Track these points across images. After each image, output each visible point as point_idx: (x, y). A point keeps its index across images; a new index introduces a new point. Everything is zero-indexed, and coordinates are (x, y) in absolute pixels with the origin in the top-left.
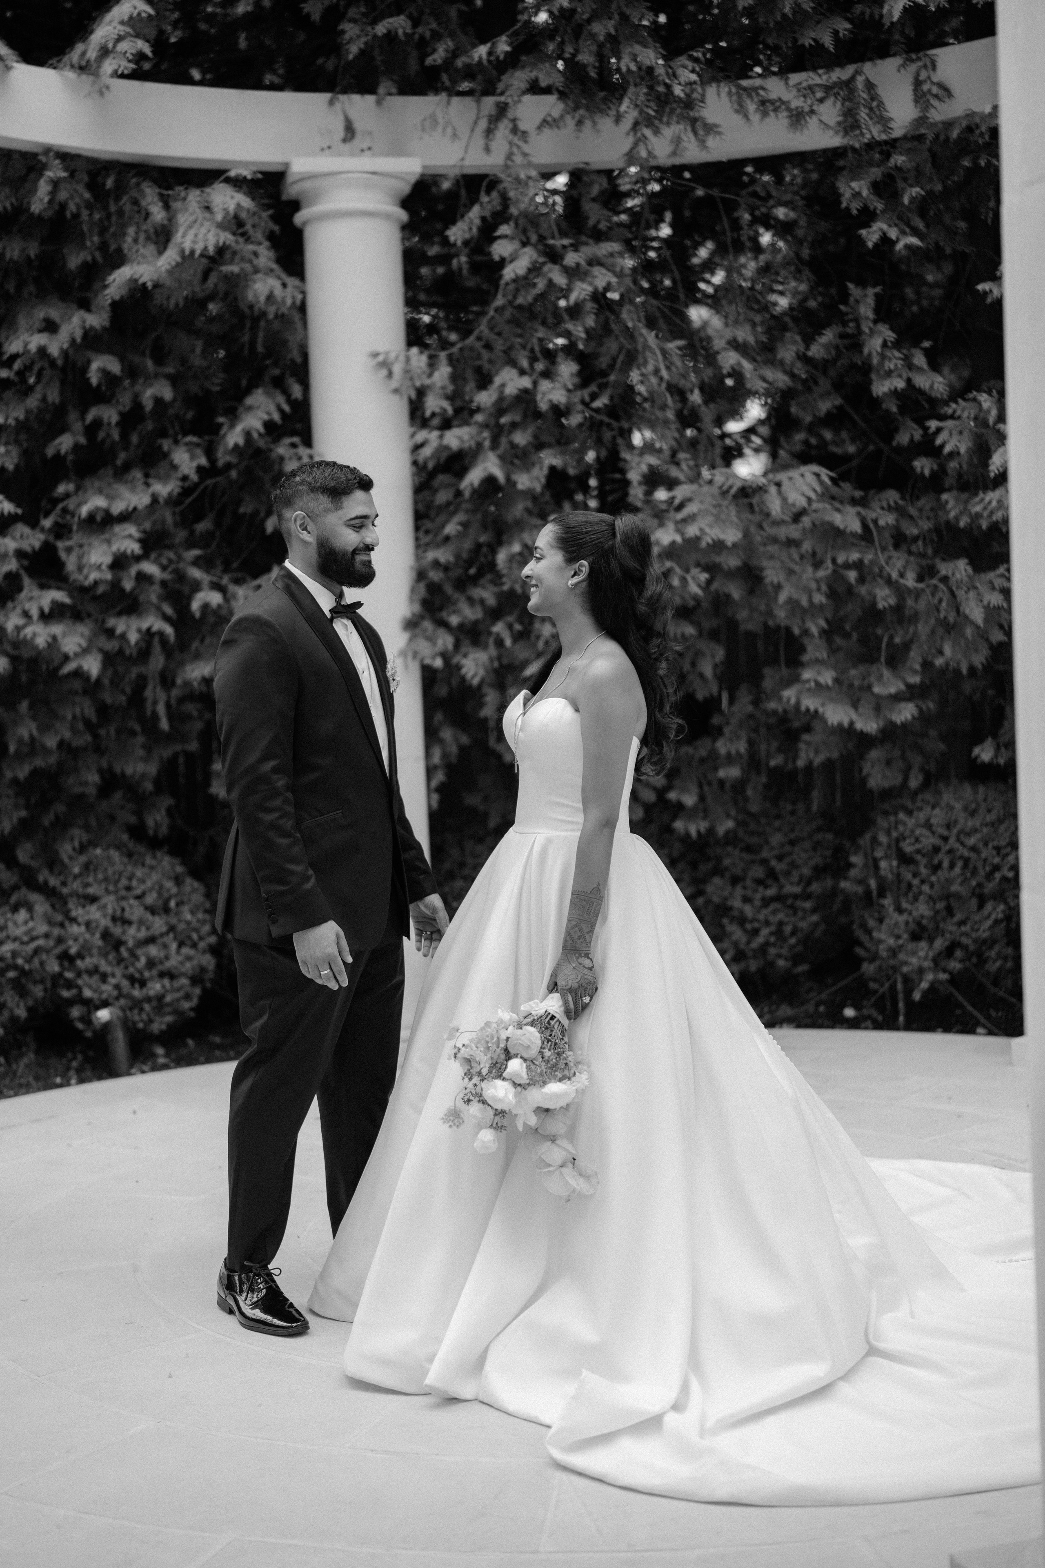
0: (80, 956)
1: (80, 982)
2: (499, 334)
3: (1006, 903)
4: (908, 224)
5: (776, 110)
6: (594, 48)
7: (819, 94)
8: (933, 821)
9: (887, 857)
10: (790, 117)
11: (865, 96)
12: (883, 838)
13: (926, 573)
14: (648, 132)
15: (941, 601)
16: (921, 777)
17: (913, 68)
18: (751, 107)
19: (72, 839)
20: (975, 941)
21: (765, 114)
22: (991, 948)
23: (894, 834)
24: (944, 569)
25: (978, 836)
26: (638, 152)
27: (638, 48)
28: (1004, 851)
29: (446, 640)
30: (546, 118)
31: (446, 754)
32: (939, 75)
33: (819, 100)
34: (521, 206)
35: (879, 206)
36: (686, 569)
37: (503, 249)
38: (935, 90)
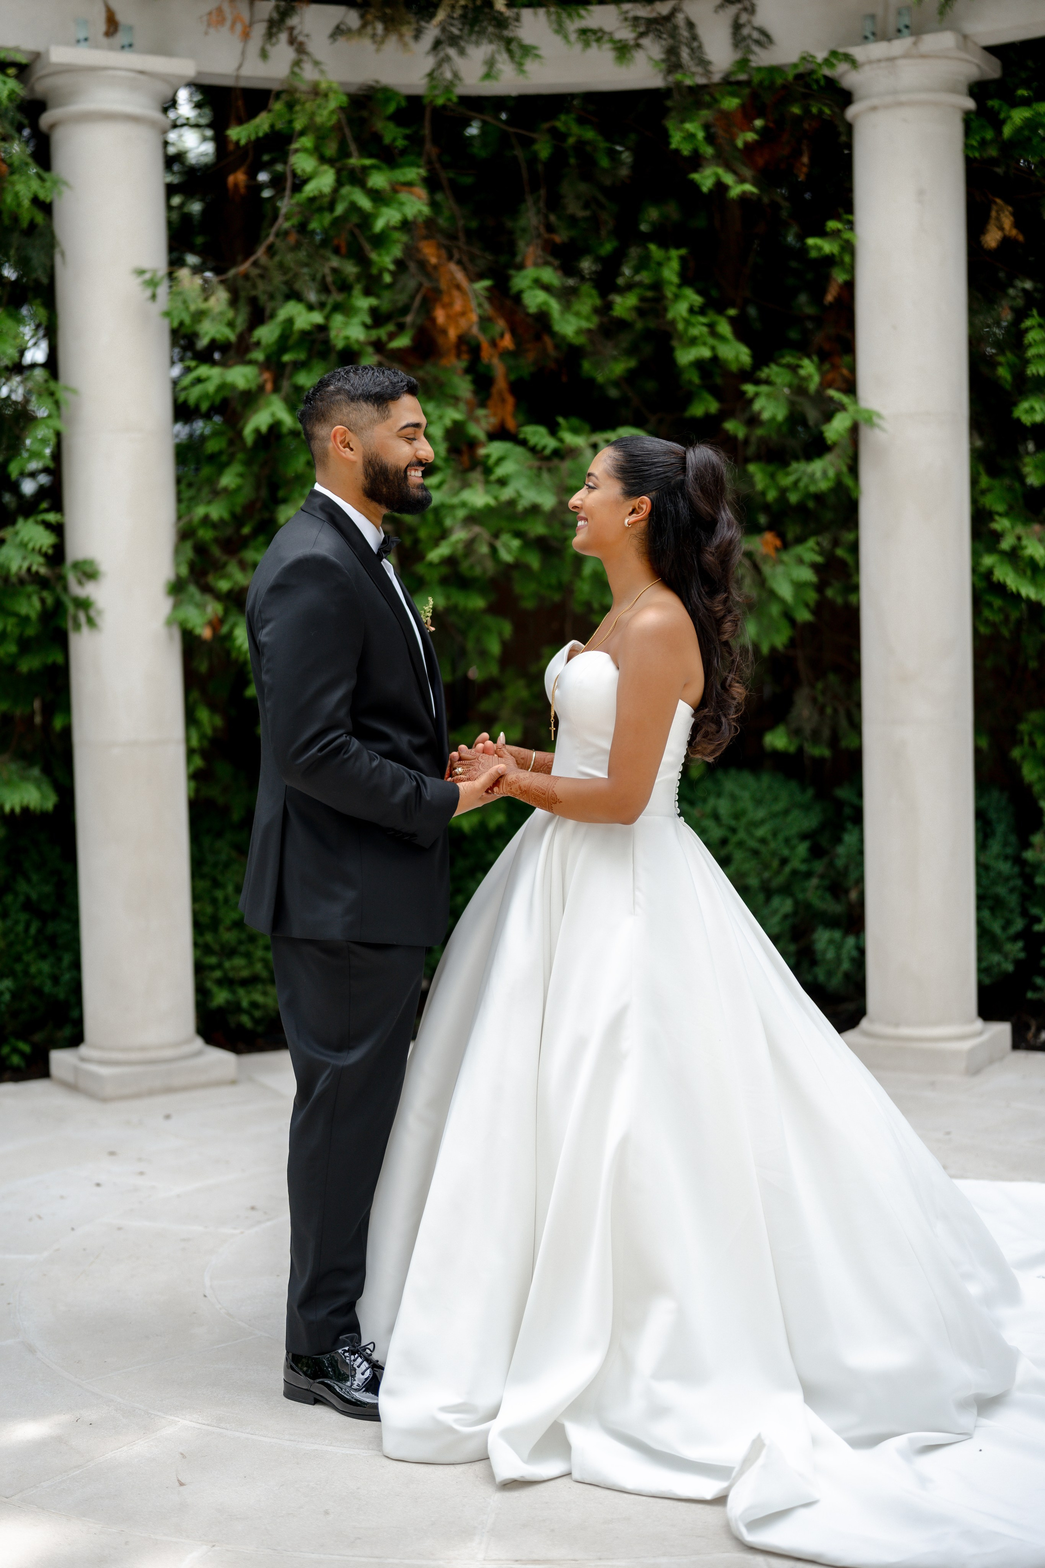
2: (280, 263)
5: (598, 41)
7: (643, 28)
8: (719, 811)
10: (614, 49)
11: (685, 34)
14: (452, 52)
17: (733, 9)
18: (572, 35)
21: (586, 45)
26: (441, 74)
29: (214, 608)
30: (338, 28)
31: (203, 736)
32: (760, 19)
33: (642, 35)
34: (319, 120)
35: (708, 151)
36: (496, 535)
37: (303, 163)
38: (756, 35)
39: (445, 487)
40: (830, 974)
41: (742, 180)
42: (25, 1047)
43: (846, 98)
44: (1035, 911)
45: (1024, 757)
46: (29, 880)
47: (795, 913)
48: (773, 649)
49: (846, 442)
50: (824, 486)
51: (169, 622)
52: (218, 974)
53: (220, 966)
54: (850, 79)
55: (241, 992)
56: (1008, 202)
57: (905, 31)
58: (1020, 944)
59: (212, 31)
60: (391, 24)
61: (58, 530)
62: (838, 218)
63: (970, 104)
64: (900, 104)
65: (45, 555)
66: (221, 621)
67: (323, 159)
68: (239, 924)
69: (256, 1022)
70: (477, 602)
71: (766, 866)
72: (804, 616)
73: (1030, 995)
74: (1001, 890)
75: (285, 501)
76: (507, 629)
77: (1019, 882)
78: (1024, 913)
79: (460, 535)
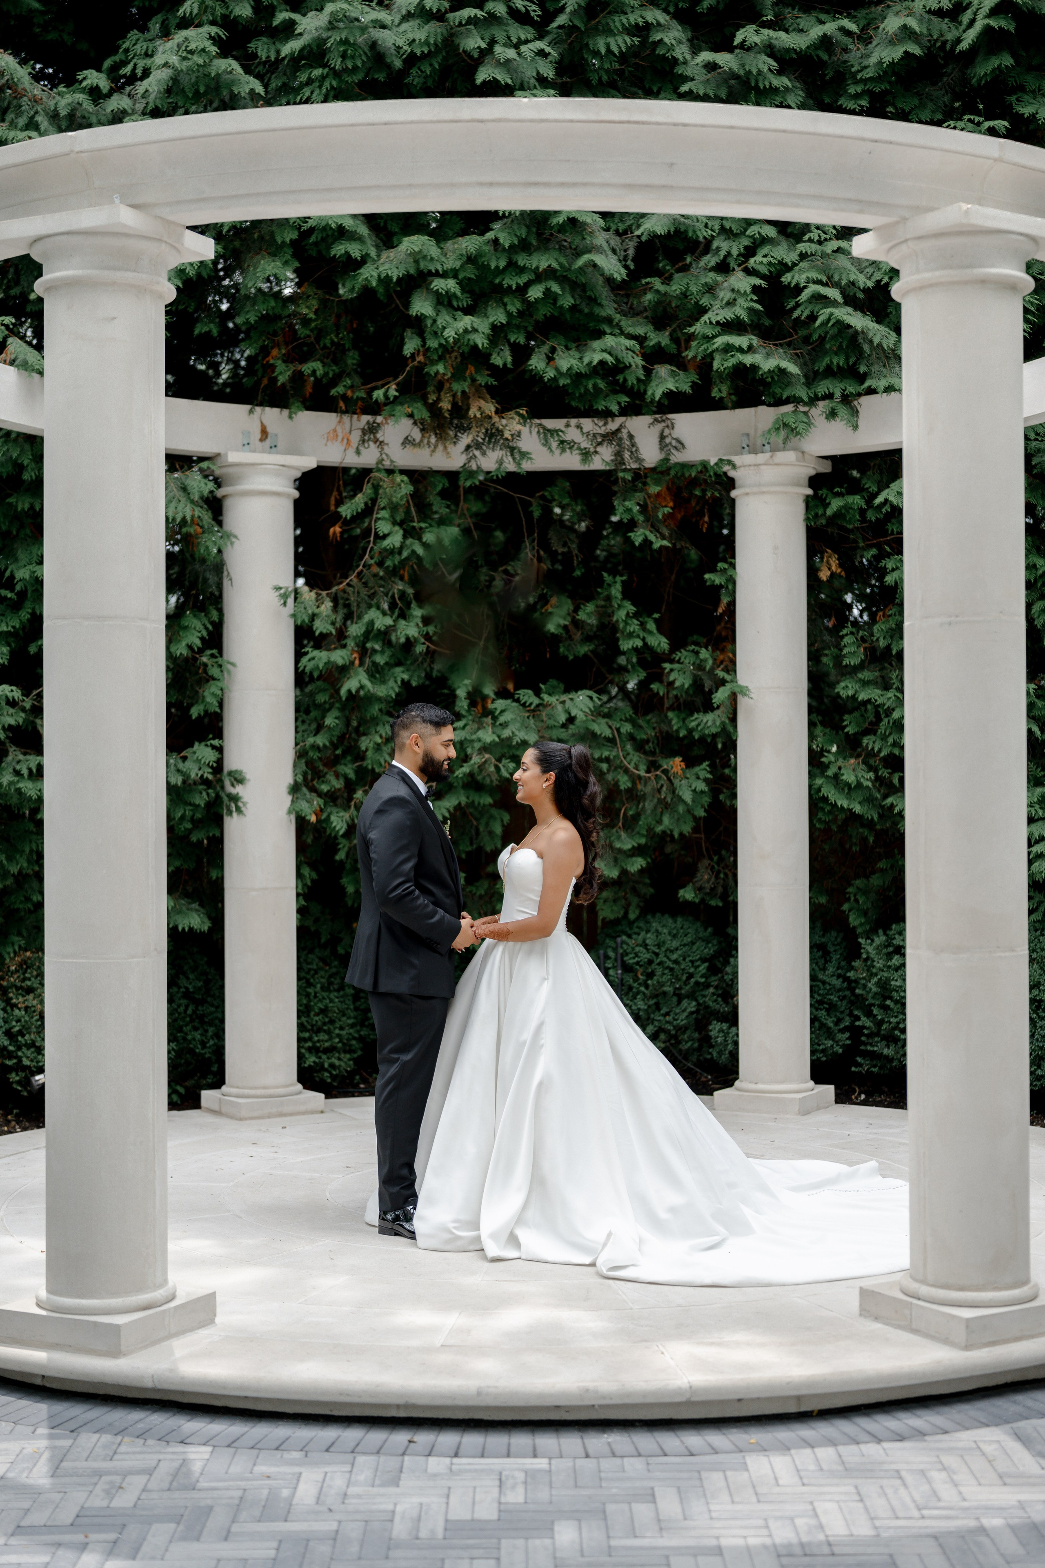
0: (21, 1033)
1: (20, 1054)
2: (365, 584)
3: (696, 1000)
4: (658, 531)
5: (570, 448)
6: (451, 398)
7: (599, 440)
8: (648, 942)
9: (614, 967)
10: (582, 454)
11: (628, 443)
12: (611, 954)
13: (653, 766)
14: (477, 453)
15: (662, 786)
16: (637, 912)
17: (660, 426)
18: (554, 445)
19: (13, 944)
20: (674, 1027)
21: (563, 450)
22: (684, 1033)
23: (621, 951)
24: (665, 764)
25: (679, 952)
26: (471, 467)
27: (482, 403)
28: (698, 963)
29: (317, 802)
30: (407, 438)
31: (305, 885)
32: (676, 433)
33: (600, 444)
34: (394, 500)
35: (641, 518)
36: (499, 760)
37: (384, 527)
38: (674, 443)
39: (468, 728)
40: (720, 1053)
41: (663, 537)
42: (181, 1090)
43: (731, 483)
44: (856, 1013)
45: (850, 911)
46: (188, 978)
47: (697, 1012)
48: (681, 834)
49: (728, 703)
50: (714, 730)
51: (289, 812)
52: (310, 1044)
53: (310, 1039)
54: (732, 473)
55: (324, 1057)
56: (835, 551)
57: (767, 447)
58: (847, 1035)
59: (329, 443)
60: (442, 437)
61: (220, 750)
62: (724, 560)
63: (810, 492)
64: (763, 493)
65: (212, 767)
66: (321, 810)
67: (394, 523)
68: (324, 1011)
69: (334, 1078)
70: (488, 800)
71: (678, 979)
72: (701, 813)
73: (853, 1069)
74: (834, 998)
75: (364, 734)
76: (507, 818)
77: (848, 993)
78: (851, 1015)
79: (476, 759)
